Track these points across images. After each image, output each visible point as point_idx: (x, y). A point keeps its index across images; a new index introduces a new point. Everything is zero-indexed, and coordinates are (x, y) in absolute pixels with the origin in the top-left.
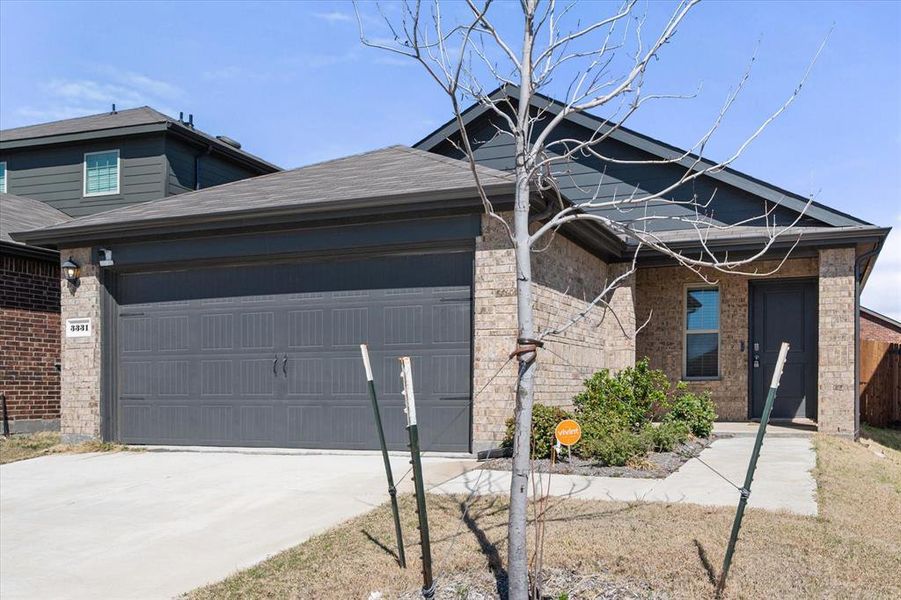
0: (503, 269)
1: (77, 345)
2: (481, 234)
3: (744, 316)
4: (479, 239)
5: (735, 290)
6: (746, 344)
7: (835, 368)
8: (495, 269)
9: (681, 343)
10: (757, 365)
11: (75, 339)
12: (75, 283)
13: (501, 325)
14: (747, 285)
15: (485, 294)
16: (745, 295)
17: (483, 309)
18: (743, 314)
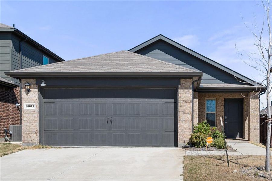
0: (187, 95)
1: (29, 112)
2: (180, 85)
3: (223, 108)
4: (179, 86)
5: (220, 101)
6: (224, 117)
7: (254, 124)
8: (185, 95)
9: (205, 116)
10: (226, 123)
11: (28, 110)
12: (28, 91)
13: (186, 111)
14: (224, 99)
15: (182, 102)
16: (223, 102)
17: (181, 106)
18: (222, 108)
